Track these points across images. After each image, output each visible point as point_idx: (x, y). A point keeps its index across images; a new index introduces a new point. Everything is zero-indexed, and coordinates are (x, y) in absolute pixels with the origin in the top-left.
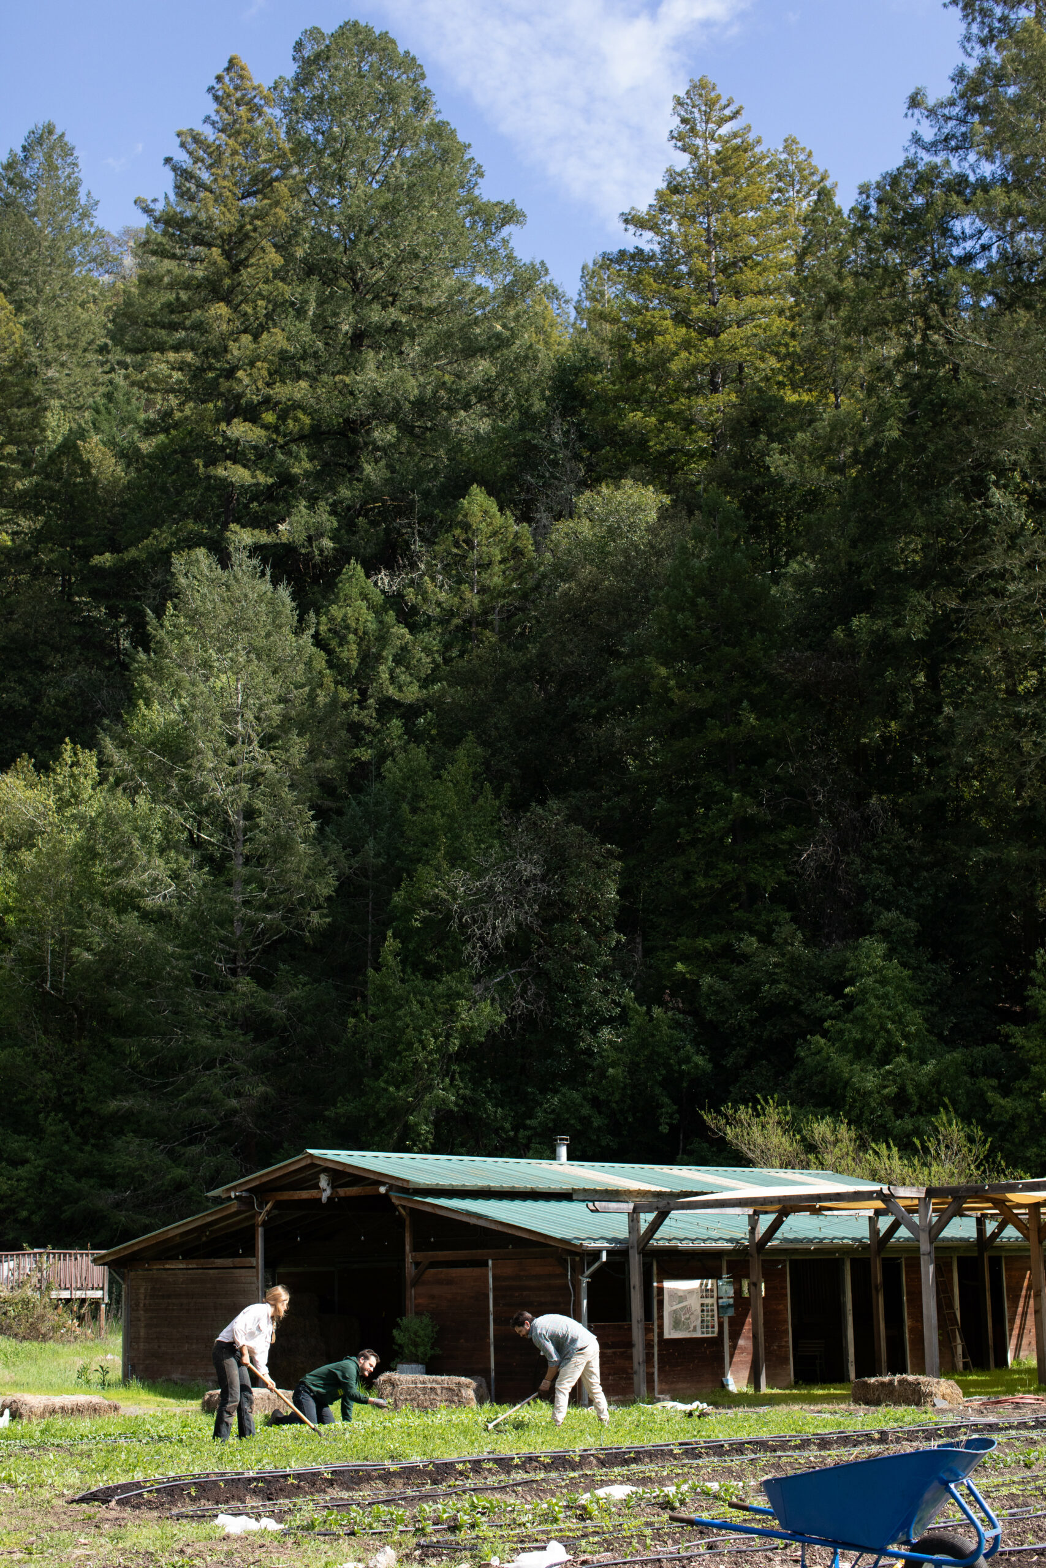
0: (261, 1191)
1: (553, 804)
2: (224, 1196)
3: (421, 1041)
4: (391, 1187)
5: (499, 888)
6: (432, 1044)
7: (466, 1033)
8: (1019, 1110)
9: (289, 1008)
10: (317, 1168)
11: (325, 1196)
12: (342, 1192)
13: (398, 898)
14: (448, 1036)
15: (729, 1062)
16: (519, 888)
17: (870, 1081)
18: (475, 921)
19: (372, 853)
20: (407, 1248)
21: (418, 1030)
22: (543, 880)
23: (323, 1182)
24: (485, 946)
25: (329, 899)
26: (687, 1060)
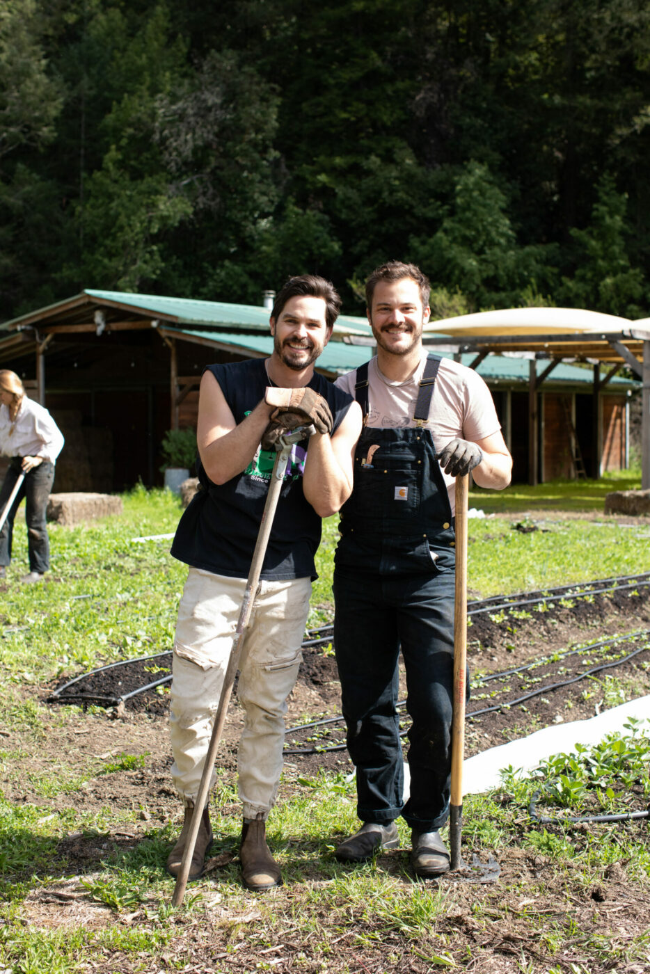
0: (42, 326)
1: (230, 53)
2: (11, 329)
3: (130, 226)
4: (161, 322)
5: (190, 112)
6: (138, 227)
7: (163, 219)
8: (580, 291)
9: (25, 200)
10: (94, 305)
11: (100, 329)
12: (114, 326)
13: (110, 119)
14: (150, 221)
15: (356, 250)
16: (204, 111)
17: (472, 263)
18: (172, 136)
19: (86, 87)
20: (173, 373)
21: (128, 217)
22: (221, 107)
23: (99, 317)
24: (179, 154)
25: (56, 119)
26: (325, 246)
